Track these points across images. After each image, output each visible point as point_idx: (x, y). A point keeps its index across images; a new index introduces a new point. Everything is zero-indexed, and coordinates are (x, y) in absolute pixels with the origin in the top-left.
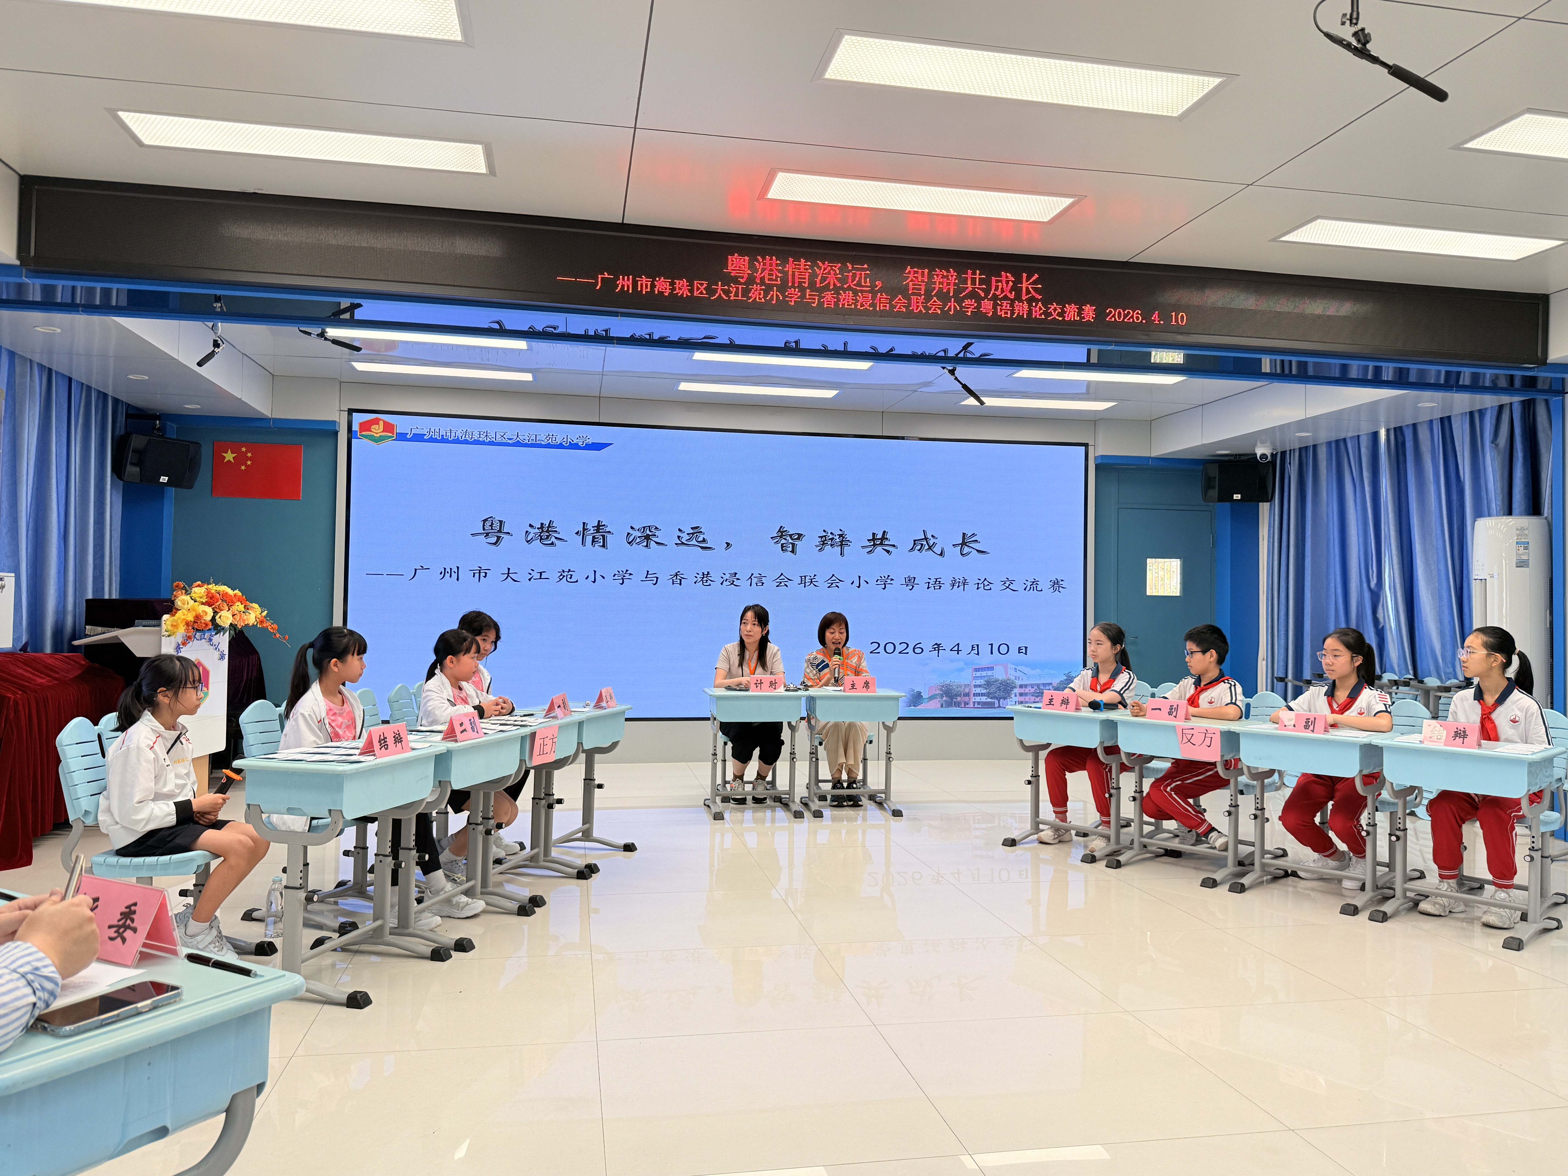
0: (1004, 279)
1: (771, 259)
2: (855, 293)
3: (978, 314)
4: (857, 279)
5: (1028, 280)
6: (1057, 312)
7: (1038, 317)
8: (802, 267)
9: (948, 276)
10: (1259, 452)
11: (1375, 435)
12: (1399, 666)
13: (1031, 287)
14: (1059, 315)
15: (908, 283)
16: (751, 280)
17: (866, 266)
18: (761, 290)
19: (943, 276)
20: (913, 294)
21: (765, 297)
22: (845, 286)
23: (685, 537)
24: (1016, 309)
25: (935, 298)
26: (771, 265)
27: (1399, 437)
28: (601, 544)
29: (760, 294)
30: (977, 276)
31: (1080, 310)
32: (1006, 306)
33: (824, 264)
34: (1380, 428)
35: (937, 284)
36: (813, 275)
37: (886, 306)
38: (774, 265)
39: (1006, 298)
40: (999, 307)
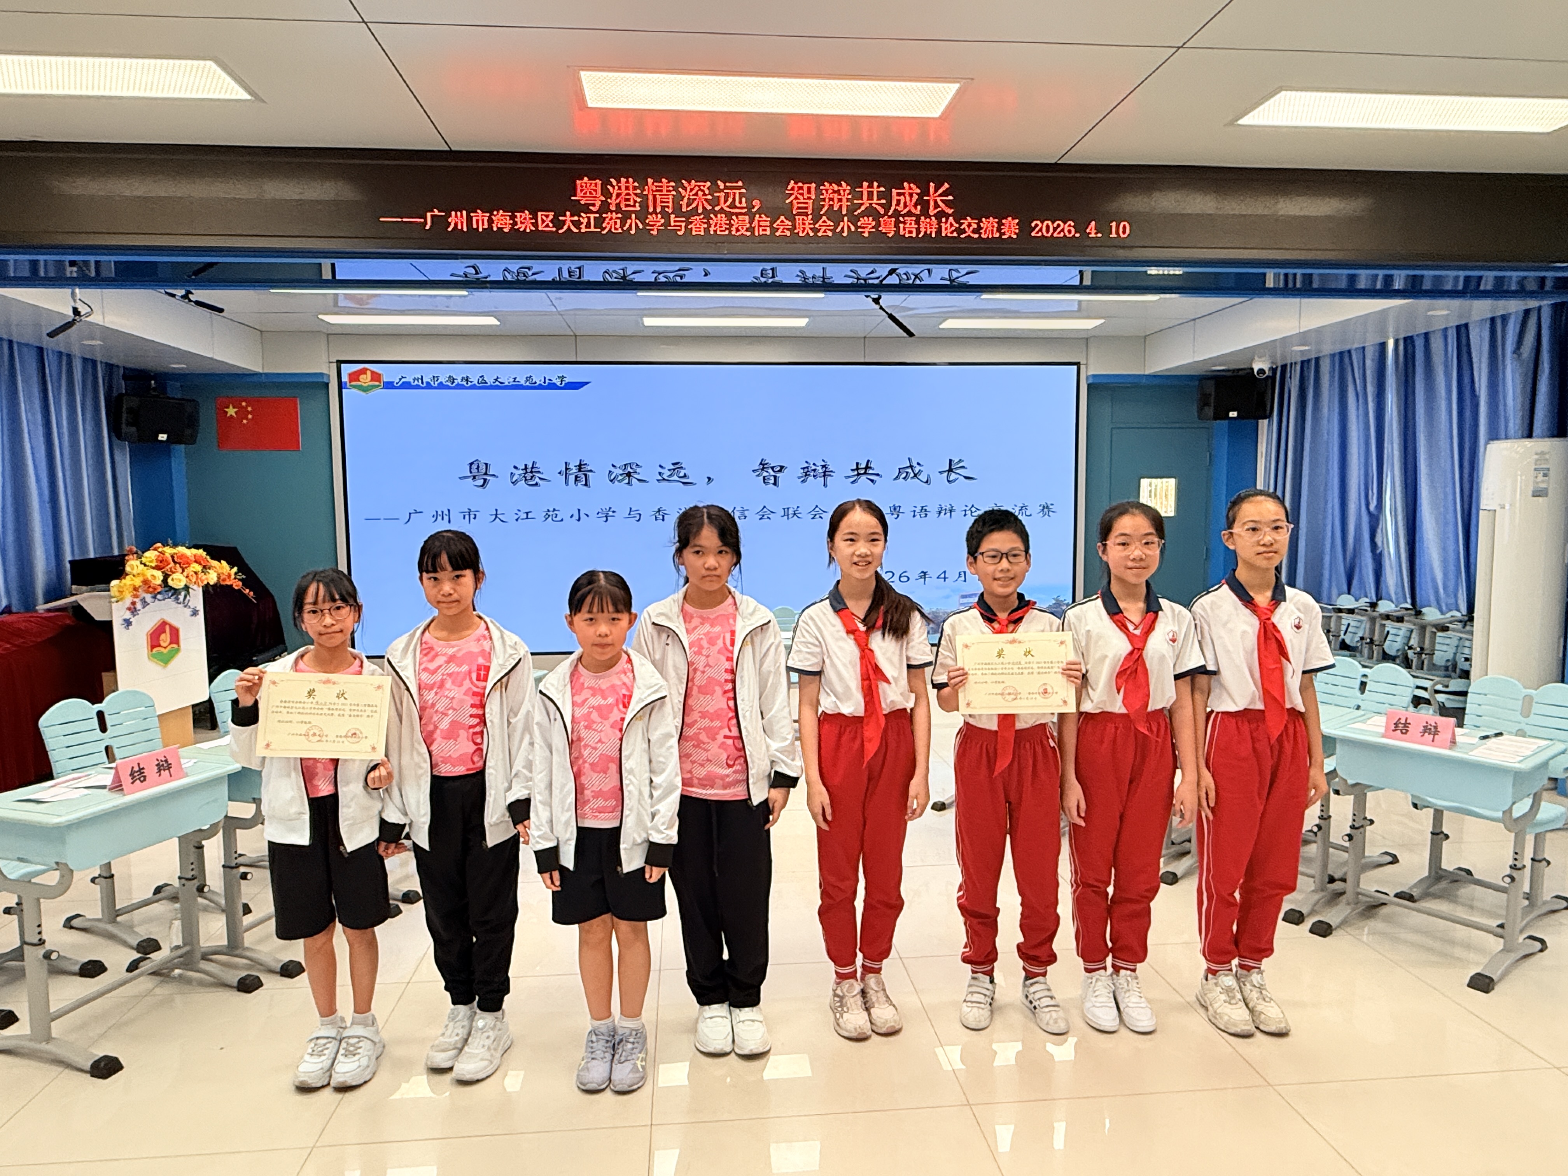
0: (907, 191)
1: (627, 182)
2: (729, 215)
3: (878, 235)
4: (730, 200)
5: (936, 191)
6: (971, 228)
7: (949, 235)
8: (665, 189)
9: (839, 190)
10: (1256, 367)
11: (1383, 346)
12: (1396, 594)
13: (941, 200)
14: (974, 231)
15: (792, 202)
16: (605, 207)
17: (740, 184)
18: (617, 218)
19: (834, 192)
20: (799, 214)
21: (622, 227)
22: (717, 209)
23: (666, 473)
24: (922, 225)
25: (824, 218)
26: (627, 188)
27: (1410, 347)
28: (584, 483)
29: (616, 223)
30: (875, 190)
31: (1000, 224)
32: (911, 224)
33: (689, 183)
34: (1388, 338)
35: (827, 200)
36: (680, 197)
37: (765, 230)
38: (631, 188)
39: (910, 214)
40: (901, 226)
